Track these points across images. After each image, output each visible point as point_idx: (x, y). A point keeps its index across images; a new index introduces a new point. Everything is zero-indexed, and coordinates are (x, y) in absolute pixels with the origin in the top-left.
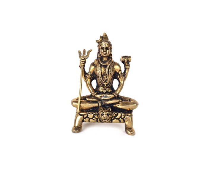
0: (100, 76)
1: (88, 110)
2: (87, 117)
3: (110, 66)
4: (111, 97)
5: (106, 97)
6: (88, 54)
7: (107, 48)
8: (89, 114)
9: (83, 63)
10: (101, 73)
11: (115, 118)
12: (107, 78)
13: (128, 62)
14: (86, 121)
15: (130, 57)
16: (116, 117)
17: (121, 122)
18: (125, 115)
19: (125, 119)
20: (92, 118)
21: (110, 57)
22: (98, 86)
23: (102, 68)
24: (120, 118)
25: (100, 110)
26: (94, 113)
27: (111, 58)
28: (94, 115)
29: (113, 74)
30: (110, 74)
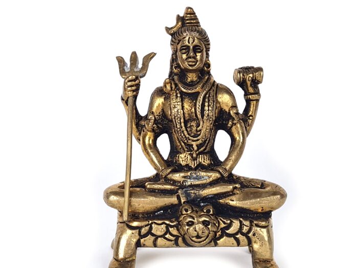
0: (181, 123)
1: (150, 215)
2: (150, 232)
3: (206, 94)
4: (211, 179)
5: (198, 178)
6: (143, 64)
7: (196, 49)
8: (153, 225)
9: (133, 91)
10: (184, 113)
11: (224, 233)
12: (199, 129)
13: (256, 83)
14: (146, 243)
15: (260, 69)
16: (227, 231)
17: (242, 243)
18: (251, 225)
19: (250, 235)
20: (163, 236)
21: (204, 71)
22: (174, 151)
23: (186, 100)
24: (237, 234)
25: (184, 212)
26: (167, 222)
27: (209, 73)
28: (168, 226)
29: (215, 116)
30: (208, 115)
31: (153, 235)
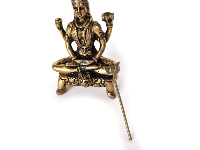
0: (77, 41)
2: (68, 81)
3: (87, 29)
4: (90, 63)
5: (85, 63)
8: (69, 79)
10: (78, 37)
11: (95, 83)
12: (85, 43)
14: (68, 84)
15: (113, 14)
17: (102, 86)
18: (105, 81)
19: (105, 84)
20: (73, 83)
21: (88, 16)
23: (79, 31)
24: (100, 83)
25: (79, 77)
26: (74, 79)
28: (74, 80)
29: (92, 38)
30: (88, 38)
31: (70, 82)
